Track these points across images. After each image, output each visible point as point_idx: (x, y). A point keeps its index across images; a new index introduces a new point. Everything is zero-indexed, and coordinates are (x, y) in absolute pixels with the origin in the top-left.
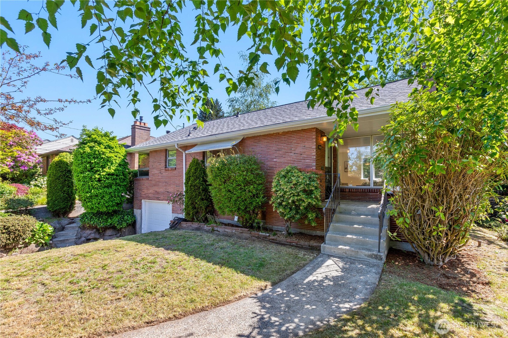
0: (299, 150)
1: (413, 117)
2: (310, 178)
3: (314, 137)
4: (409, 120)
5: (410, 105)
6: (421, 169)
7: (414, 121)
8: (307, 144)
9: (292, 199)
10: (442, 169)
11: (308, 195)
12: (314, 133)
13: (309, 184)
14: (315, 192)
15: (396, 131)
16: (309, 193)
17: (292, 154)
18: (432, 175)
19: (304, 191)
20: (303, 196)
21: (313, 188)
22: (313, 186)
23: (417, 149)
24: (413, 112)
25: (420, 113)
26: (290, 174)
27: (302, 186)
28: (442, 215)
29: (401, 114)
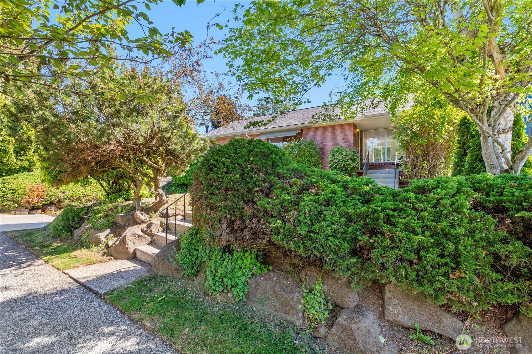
0: (342, 137)
1: (412, 118)
2: (354, 152)
3: (352, 128)
4: (410, 119)
5: (411, 112)
6: (416, 142)
7: (413, 119)
8: (347, 133)
9: (343, 163)
10: (425, 142)
11: (353, 161)
12: (352, 126)
13: (354, 155)
14: (357, 159)
15: (404, 124)
16: (354, 160)
17: (337, 140)
18: (421, 145)
19: (351, 159)
20: (350, 162)
21: (356, 158)
22: (356, 156)
23: (414, 133)
24: (412, 115)
25: (415, 116)
26: (340, 150)
27: (350, 156)
28: (426, 165)
29: (406, 116)
